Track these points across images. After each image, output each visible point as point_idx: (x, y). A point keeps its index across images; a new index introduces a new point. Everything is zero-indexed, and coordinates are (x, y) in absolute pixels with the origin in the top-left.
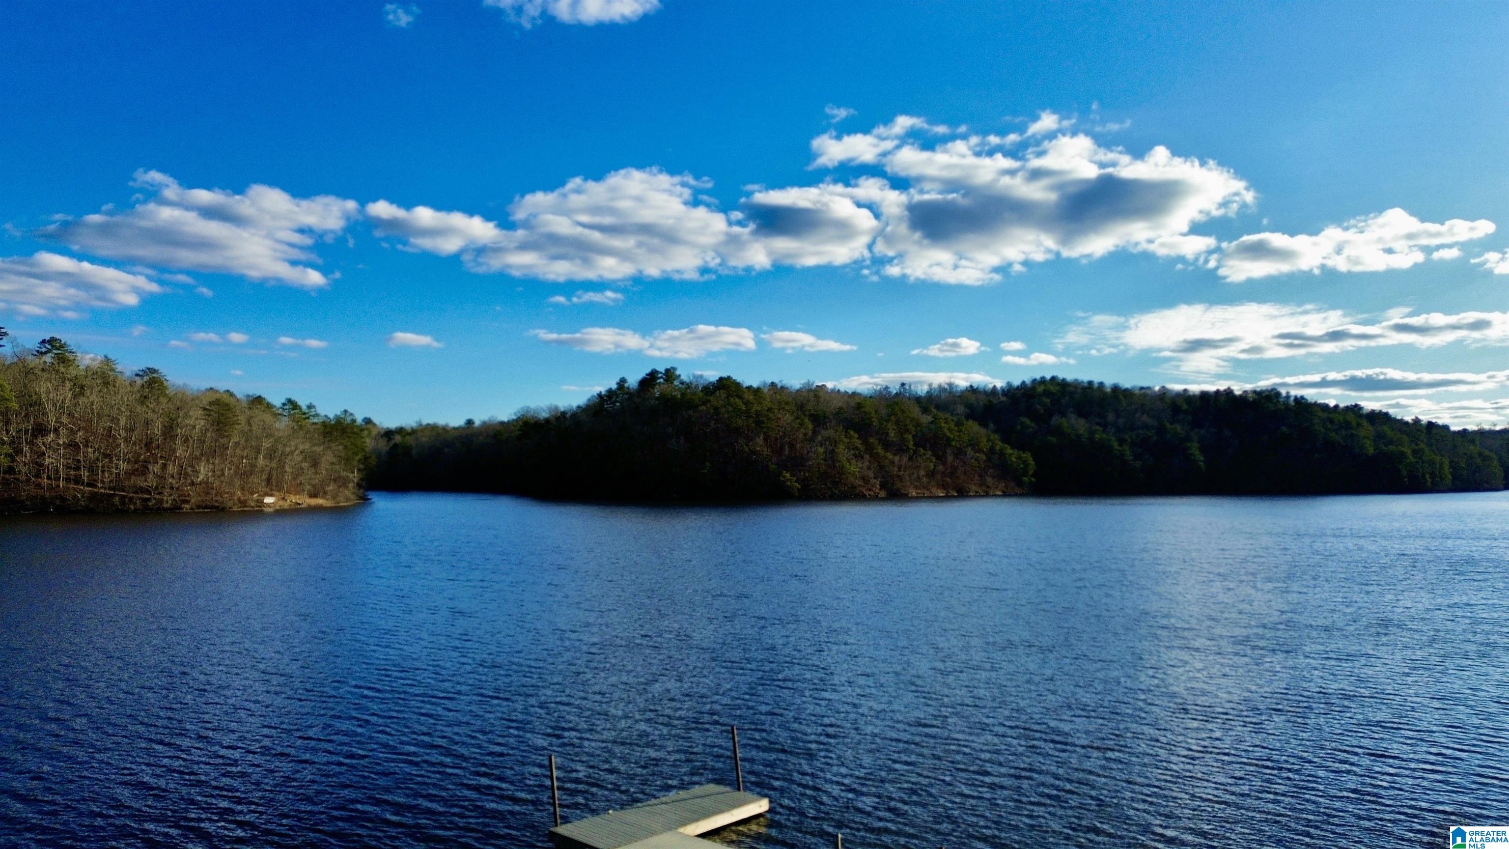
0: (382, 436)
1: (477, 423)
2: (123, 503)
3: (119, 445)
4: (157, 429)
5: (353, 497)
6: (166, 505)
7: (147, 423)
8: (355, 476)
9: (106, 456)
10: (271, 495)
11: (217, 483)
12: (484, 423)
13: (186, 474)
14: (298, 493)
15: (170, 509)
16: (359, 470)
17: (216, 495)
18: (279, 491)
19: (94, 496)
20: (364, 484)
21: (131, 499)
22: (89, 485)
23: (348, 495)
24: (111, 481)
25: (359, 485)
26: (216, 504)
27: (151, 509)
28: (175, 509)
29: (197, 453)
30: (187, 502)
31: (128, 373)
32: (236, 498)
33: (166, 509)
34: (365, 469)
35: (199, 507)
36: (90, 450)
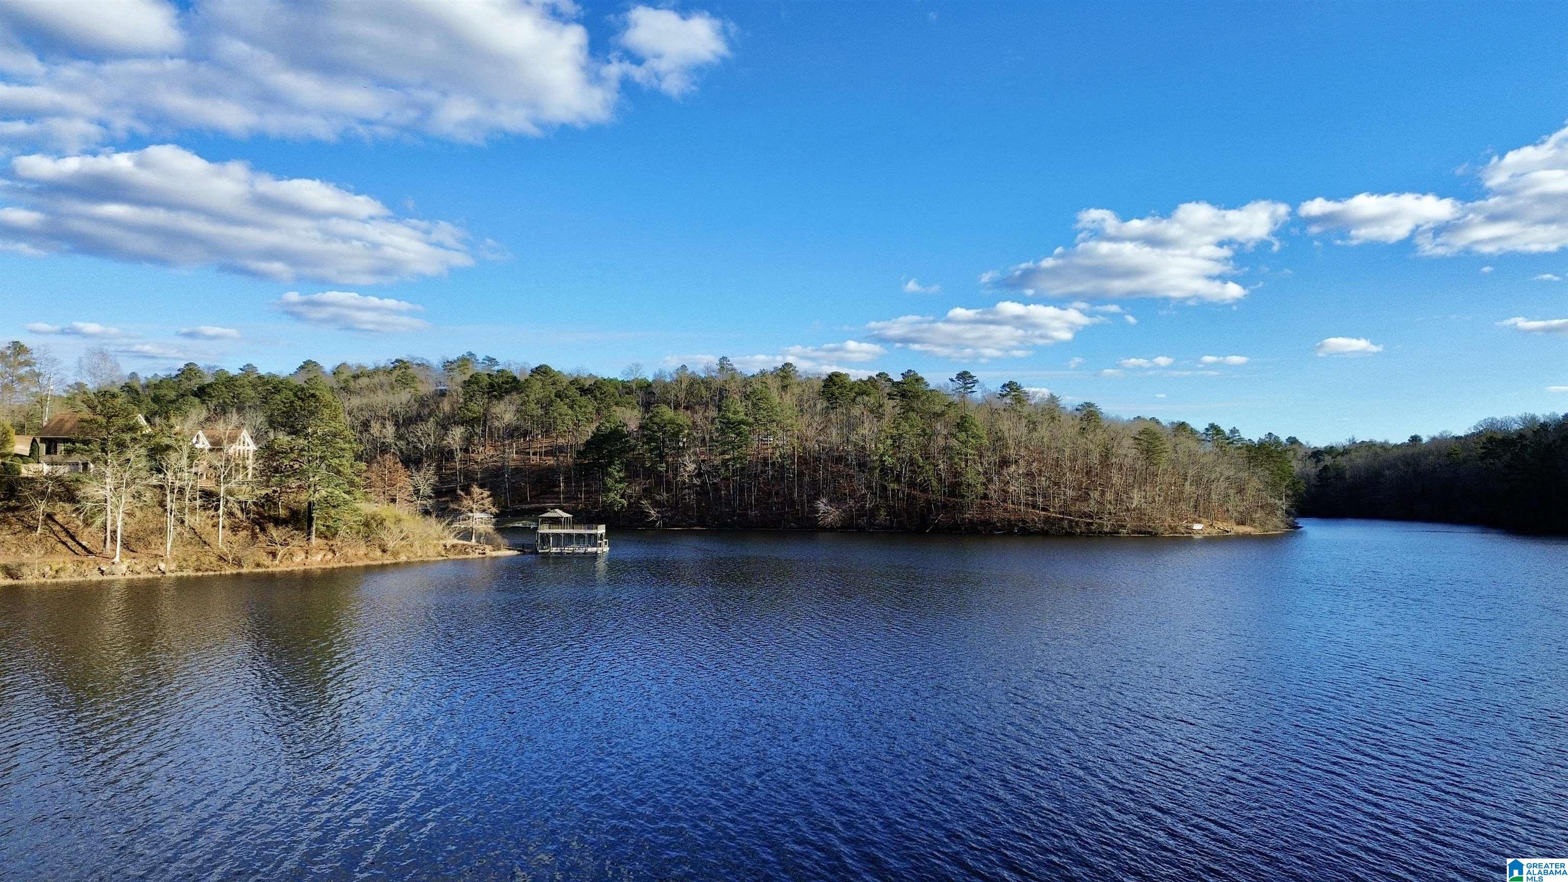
0: (1310, 458)
1: (1425, 440)
2: (1071, 527)
3: (1064, 474)
4: (1095, 458)
5: (1282, 525)
6: (1106, 530)
7: (1087, 453)
8: (1283, 504)
9: (1056, 484)
10: (1199, 522)
11: (1149, 510)
12: (1434, 439)
13: (1122, 500)
14: (1225, 520)
15: (1110, 533)
16: (1287, 496)
17: (1149, 521)
18: (1207, 518)
19: (1047, 520)
20: (1293, 511)
21: (1077, 523)
22: (1044, 509)
23: (1276, 523)
24: (1060, 506)
25: (1288, 512)
26: (1150, 530)
27: (1094, 533)
28: (1114, 533)
29: (1131, 480)
30: (1124, 527)
31: (1070, 409)
32: (1166, 524)
33: (1106, 533)
34: (1294, 495)
35: (1134, 531)
36: (1043, 479)
